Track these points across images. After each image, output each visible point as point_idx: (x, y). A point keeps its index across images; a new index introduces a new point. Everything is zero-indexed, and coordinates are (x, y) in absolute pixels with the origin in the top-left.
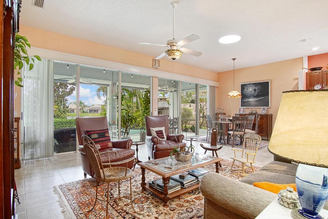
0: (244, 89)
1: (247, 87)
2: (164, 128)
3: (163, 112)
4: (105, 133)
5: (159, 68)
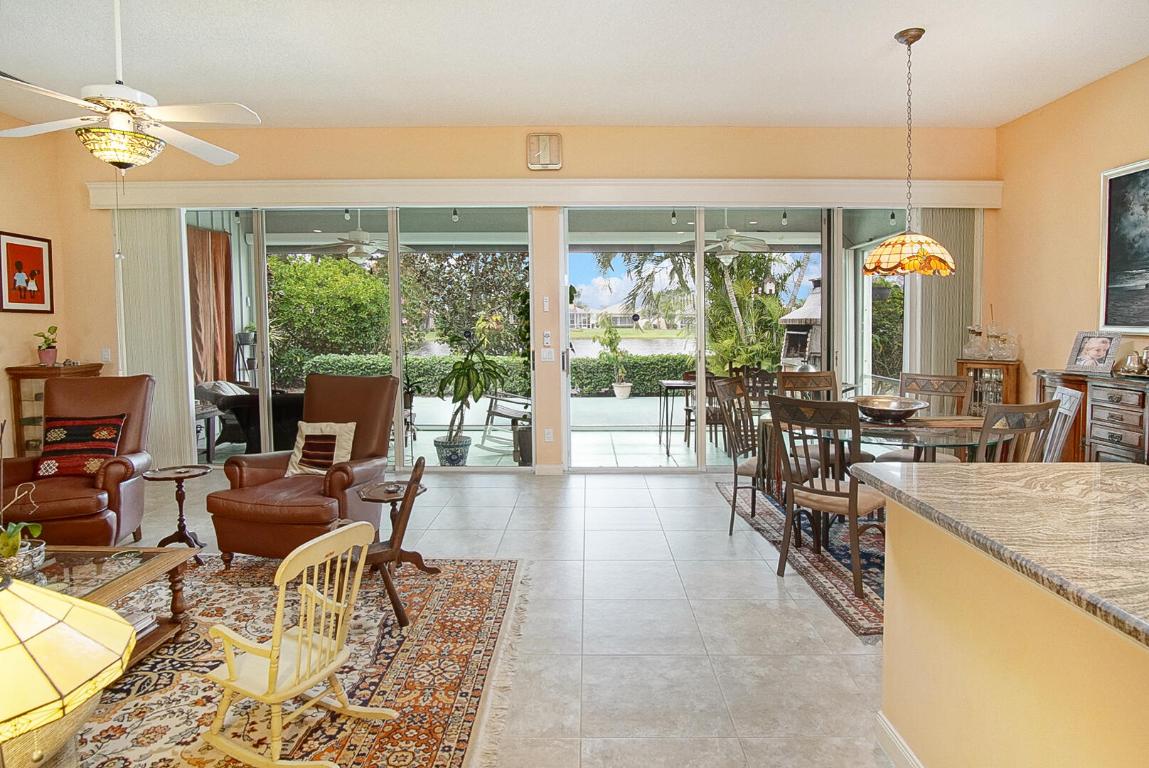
0: (1128, 210)
1: (1142, 192)
2: (352, 426)
3: (808, 340)
4: (96, 428)
5: (557, 167)
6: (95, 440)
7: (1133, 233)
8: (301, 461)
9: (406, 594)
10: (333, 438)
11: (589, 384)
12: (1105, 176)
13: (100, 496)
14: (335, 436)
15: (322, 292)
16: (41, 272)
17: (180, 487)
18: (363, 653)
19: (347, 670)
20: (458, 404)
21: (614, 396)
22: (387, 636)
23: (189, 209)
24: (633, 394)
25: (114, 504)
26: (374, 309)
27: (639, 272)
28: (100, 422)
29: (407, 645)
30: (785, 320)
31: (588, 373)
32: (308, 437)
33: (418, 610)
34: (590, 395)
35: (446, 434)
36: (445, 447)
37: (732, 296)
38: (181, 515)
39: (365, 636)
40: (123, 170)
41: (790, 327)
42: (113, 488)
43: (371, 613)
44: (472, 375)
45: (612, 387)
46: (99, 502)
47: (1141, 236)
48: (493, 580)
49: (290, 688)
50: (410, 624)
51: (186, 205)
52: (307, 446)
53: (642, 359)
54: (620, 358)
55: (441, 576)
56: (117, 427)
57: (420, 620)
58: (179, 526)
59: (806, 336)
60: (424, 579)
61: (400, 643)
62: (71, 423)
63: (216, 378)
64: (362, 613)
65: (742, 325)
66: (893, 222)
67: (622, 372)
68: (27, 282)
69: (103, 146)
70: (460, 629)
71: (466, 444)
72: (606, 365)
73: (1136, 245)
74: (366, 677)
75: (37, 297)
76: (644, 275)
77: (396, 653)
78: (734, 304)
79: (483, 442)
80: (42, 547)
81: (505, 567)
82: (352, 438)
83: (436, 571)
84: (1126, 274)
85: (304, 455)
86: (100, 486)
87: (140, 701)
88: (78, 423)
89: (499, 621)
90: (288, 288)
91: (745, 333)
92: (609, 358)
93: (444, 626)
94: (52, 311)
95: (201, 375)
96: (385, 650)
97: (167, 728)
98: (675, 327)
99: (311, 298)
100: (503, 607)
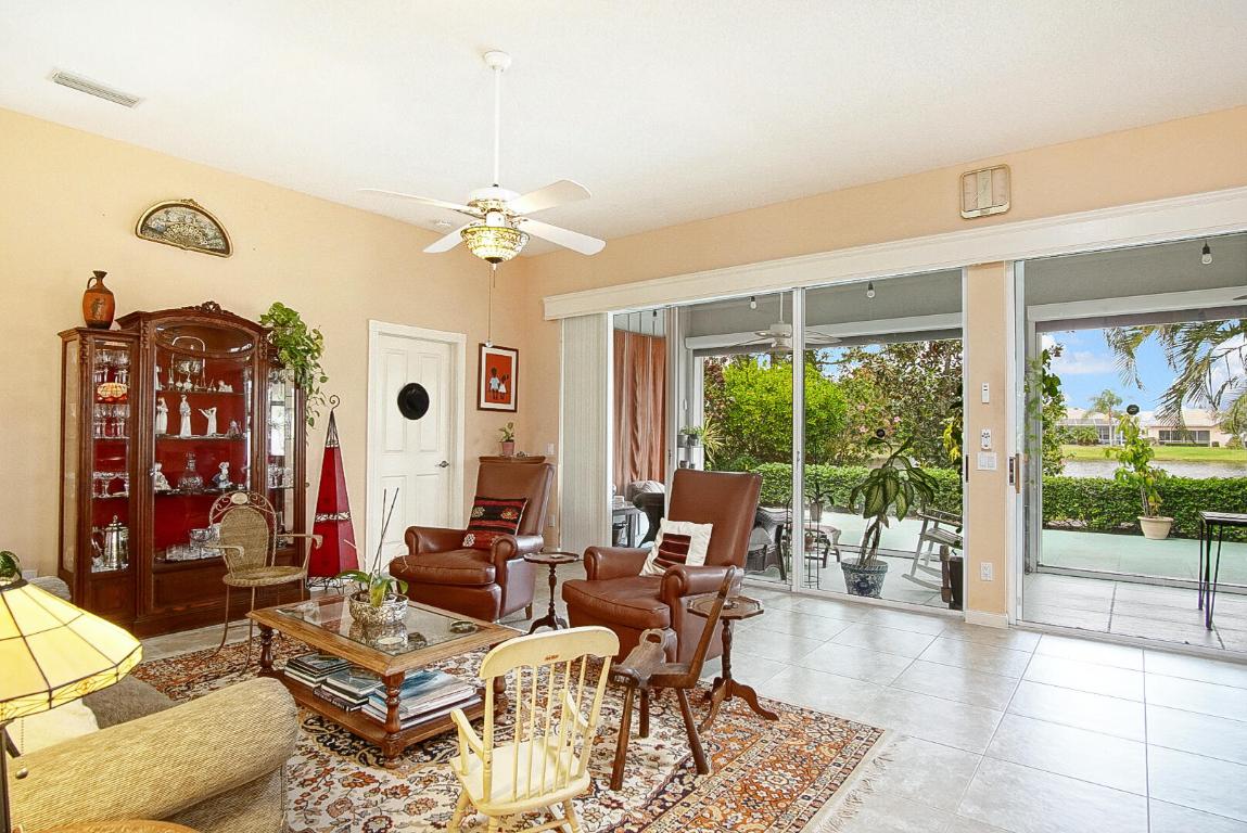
2: (709, 527)
4: (503, 509)
5: (1003, 209)
6: (501, 519)
8: (656, 560)
9: (725, 736)
10: (687, 539)
11: (1100, 514)
13: (488, 570)
14: (690, 538)
15: (770, 398)
16: (509, 377)
17: (553, 571)
18: (642, 791)
19: (614, 805)
20: (873, 519)
21: (1142, 534)
22: (676, 780)
23: (617, 312)
24: (1174, 535)
25: (501, 579)
26: (824, 415)
28: (508, 504)
29: (691, 799)
31: (1099, 499)
32: (666, 536)
33: (727, 759)
34: (1101, 529)
35: (857, 556)
36: (852, 571)
38: (552, 600)
39: (655, 771)
40: (495, 265)
42: (501, 564)
43: (677, 747)
44: (890, 485)
45: (1138, 522)
46: (487, 576)
48: (840, 748)
49: (505, 803)
50: (709, 775)
51: (611, 309)
52: (664, 546)
53: (1194, 483)
55: (776, 725)
56: (519, 510)
57: (723, 772)
58: (550, 610)
60: (755, 724)
61: (685, 793)
62: (488, 503)
63: (650, 478)
64: (667, 744)
68: (499, 385)
69: (477, 244)
70: (763, 799)
71: (881, 570)
72: (1128, 489)
74: (628, 821)
75: (505, 398)
76: (1198, 357)
77: (674, 804)
79: (913, 572)
80: (405, 602)
81: (863, 735)
82: (708, 542)
83: (773, 717)
85: (660, 555)
86: (492, 560)
87: (435, 770)
88: (493, 502)
89: (817, 804)
90: (739, 394)
93: (745, 789)
94: (515, 411)
95: (636, 473)
96: (665, 796)
97: (435, 804)
99: (760, 404)
100: (833, 788)
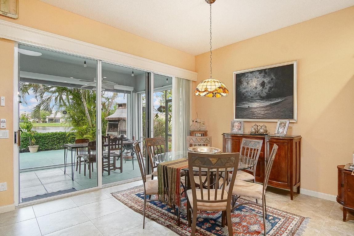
0: (242, 84)
1: (246, 78)
3: (119, 125)
7: (244, 91)
12: (234, 73)
21: (29, 152)
24: (39, 150)
27: (42, 97)
30: (109, 118)
37: (86, 109)
41: (110, 121)
45: (28, 148)
47: (246, 92)
54: (33, 134)
59: (118, 124)
65: (90, 120)
66: (167, 82)
67: (33, 141)
72: (24, 138)
73: (245, 94)
78: (87, 112)
84: (242, 103)
91: (91, 123)
92: (26, 135)
98: (46, 122)
